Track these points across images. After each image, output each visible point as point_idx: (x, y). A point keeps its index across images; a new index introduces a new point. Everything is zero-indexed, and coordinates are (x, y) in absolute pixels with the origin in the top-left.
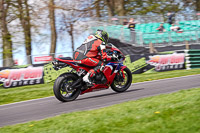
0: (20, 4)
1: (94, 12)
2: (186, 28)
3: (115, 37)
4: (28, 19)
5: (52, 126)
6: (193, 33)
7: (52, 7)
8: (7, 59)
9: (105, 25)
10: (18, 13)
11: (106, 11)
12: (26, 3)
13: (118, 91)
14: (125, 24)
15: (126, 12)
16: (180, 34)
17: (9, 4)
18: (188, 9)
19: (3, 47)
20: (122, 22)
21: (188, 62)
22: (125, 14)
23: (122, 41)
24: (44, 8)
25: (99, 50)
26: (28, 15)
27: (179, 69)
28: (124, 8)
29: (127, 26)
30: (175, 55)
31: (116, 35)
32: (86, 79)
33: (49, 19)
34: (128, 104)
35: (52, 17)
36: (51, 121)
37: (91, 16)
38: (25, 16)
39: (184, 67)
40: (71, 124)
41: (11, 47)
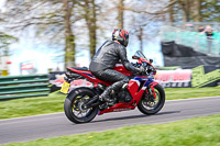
0: (87, 3)
1: (167, 16)
3: (188, 45)
4: (94, 21)
5: (113, 139)
7: (121, 8)
8: (69, 62)
9: (178, 31)
10: (84, 13)
11: (180, 15)
12: (93, 2)
14: (201, 31)
15: (202, 17)
17: (75, 3)
19: (65, 50)
20: (196, 28)
22: (201, 20)
23: (196, 50)
24: (113, 9)
26: (95, 15)
28: (200, 13)
29: (203, 33)
31: (190, 42)
33: (117, 22)
34: (197, 121)
35: (121, 18)
36: (112, 134)
37: (164, 20)
38: (92, 17)
40: (134, 138)
41: (74, 50)
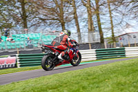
2: (17, 39)
6: (22, 42)
13: (74, 65)
16: (13, 44)
18: (18, 26)
21: (18, 62)
25: (67, 41)
27: (12, 67)
30: (9, 58)
32: (60, 57)
39: (16, 66)
